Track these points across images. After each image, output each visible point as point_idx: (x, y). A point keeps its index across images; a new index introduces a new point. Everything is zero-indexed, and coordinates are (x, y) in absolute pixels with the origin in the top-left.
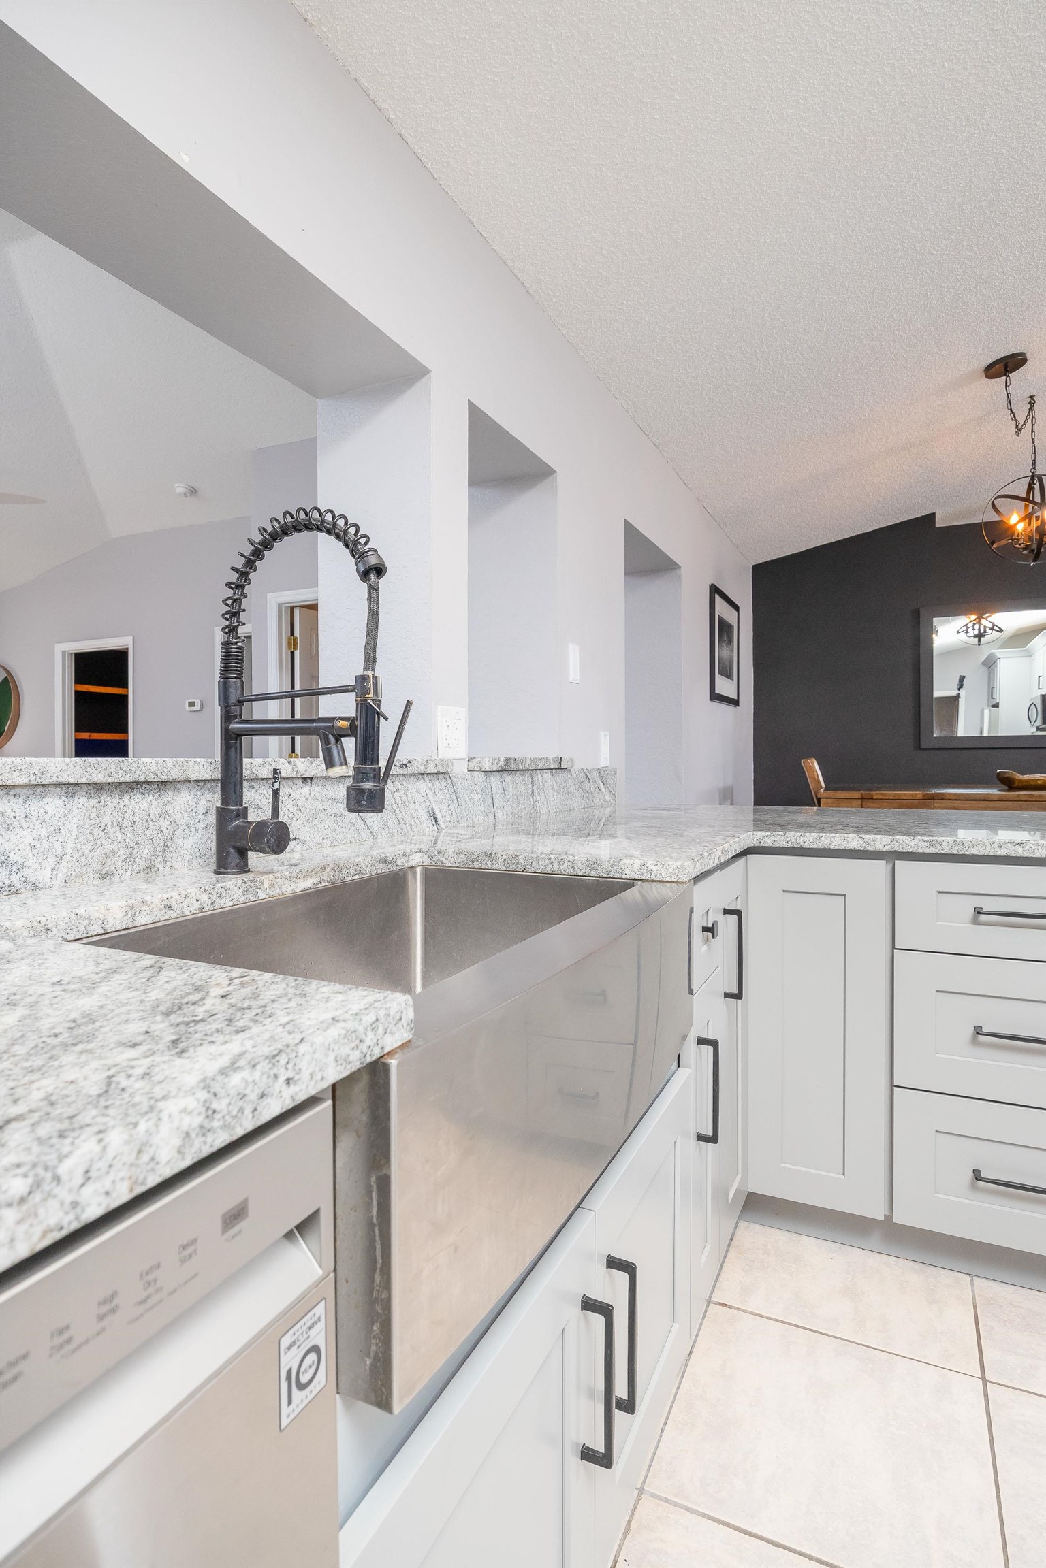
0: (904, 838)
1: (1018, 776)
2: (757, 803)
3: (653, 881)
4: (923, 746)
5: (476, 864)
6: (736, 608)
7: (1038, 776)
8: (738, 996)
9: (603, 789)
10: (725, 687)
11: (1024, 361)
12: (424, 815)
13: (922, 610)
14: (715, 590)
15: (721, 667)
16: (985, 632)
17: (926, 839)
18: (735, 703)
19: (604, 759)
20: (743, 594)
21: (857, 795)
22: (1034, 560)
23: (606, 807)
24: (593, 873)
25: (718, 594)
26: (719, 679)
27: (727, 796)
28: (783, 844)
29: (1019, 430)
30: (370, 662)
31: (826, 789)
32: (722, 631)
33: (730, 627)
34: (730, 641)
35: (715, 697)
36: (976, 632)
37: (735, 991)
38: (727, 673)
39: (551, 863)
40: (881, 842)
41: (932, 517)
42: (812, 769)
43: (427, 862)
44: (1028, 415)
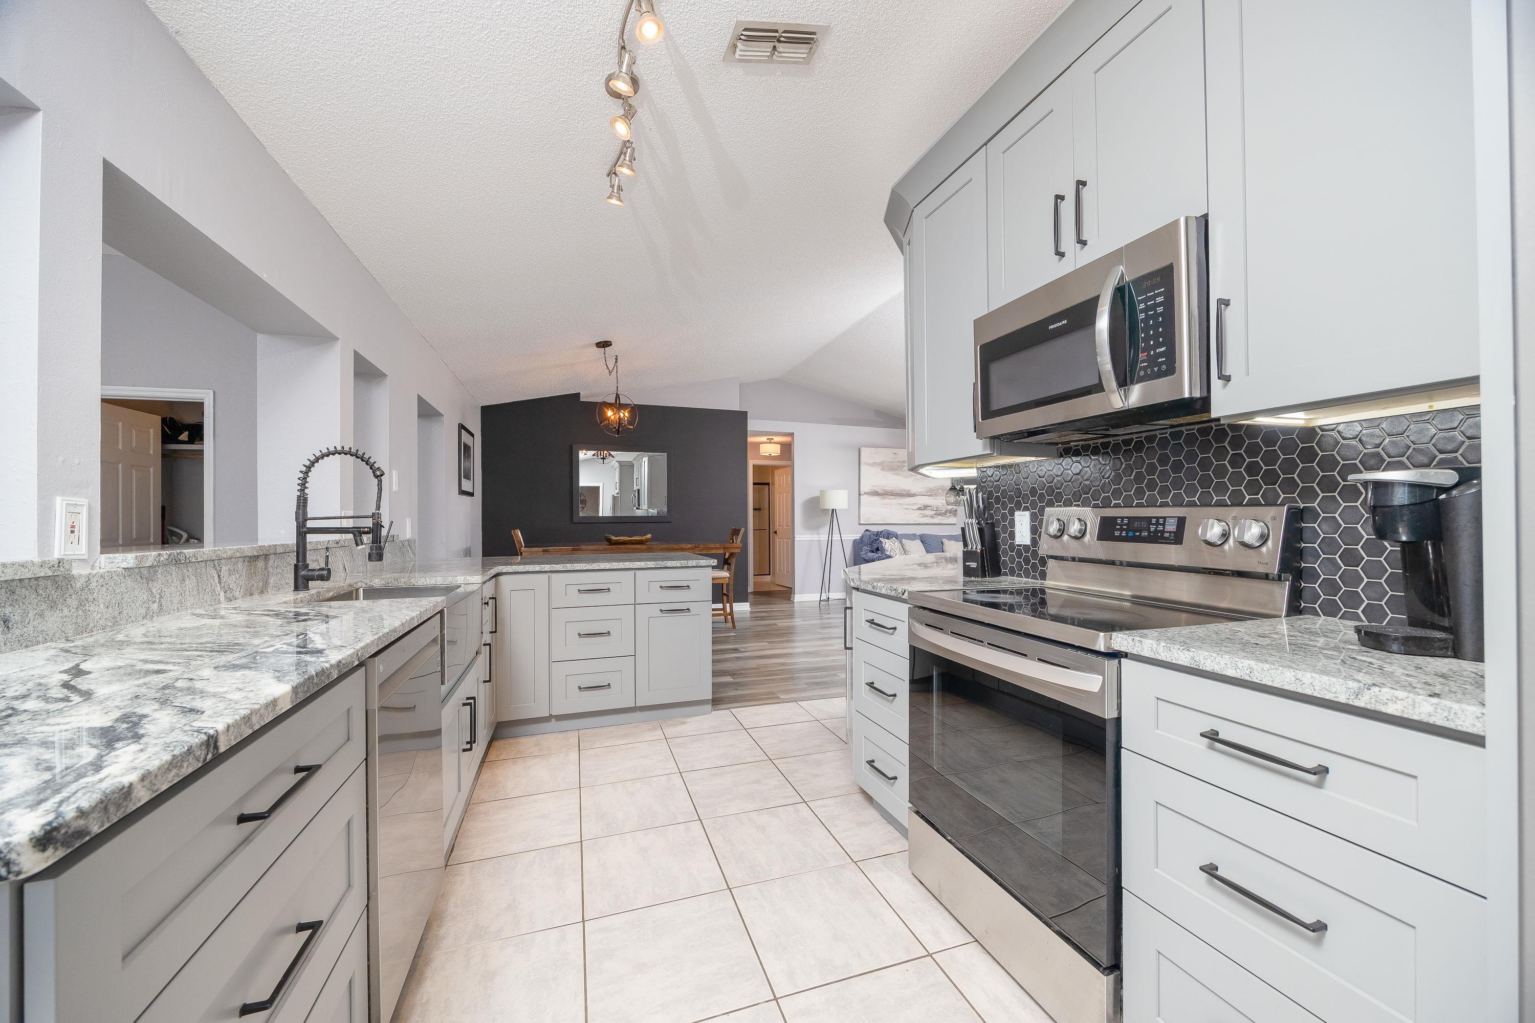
0: (555, 565)
1: (614, 538)
2: (483, 556)
3: (469, 584)
4: (574, 522)
5: (390, 585)
6: (472, 435)
7: (622, 538)
8: (495, 632)
9: (410, 551)
10: (467, 486)
11: (611, 345)
12: (341, 568)
13: (574, 446)
14: (462, 427)
15: (465, 474)
16: (606, 456)
17: (562, 565)
18: (471, 494)
19: (408, 535)
20: (475, 426)
21: (541, 549)
22: (618, 434)
23: (411, 561)
24: (445, 583)
25: (464, 429)
26: (463, 480)
27: (468, 553)
28: (511, 571)
29: (610, 372)
30: (378, 507)
31: (525, 547)
32: (465, 451)
33: (469, 447)
34: (469, 456)
35: (463, 493)
36: (602, 457)
37: (494, 630)
38: (467, 477)
39: (426, 581)
40: (547, 567)
41: (577, 395)
42: (517, 536)
43: (364, 585)
44: (615, 365)
